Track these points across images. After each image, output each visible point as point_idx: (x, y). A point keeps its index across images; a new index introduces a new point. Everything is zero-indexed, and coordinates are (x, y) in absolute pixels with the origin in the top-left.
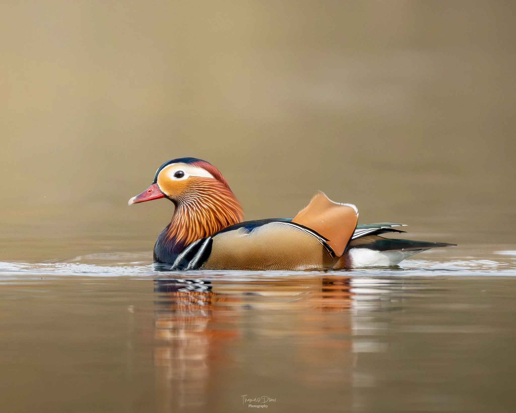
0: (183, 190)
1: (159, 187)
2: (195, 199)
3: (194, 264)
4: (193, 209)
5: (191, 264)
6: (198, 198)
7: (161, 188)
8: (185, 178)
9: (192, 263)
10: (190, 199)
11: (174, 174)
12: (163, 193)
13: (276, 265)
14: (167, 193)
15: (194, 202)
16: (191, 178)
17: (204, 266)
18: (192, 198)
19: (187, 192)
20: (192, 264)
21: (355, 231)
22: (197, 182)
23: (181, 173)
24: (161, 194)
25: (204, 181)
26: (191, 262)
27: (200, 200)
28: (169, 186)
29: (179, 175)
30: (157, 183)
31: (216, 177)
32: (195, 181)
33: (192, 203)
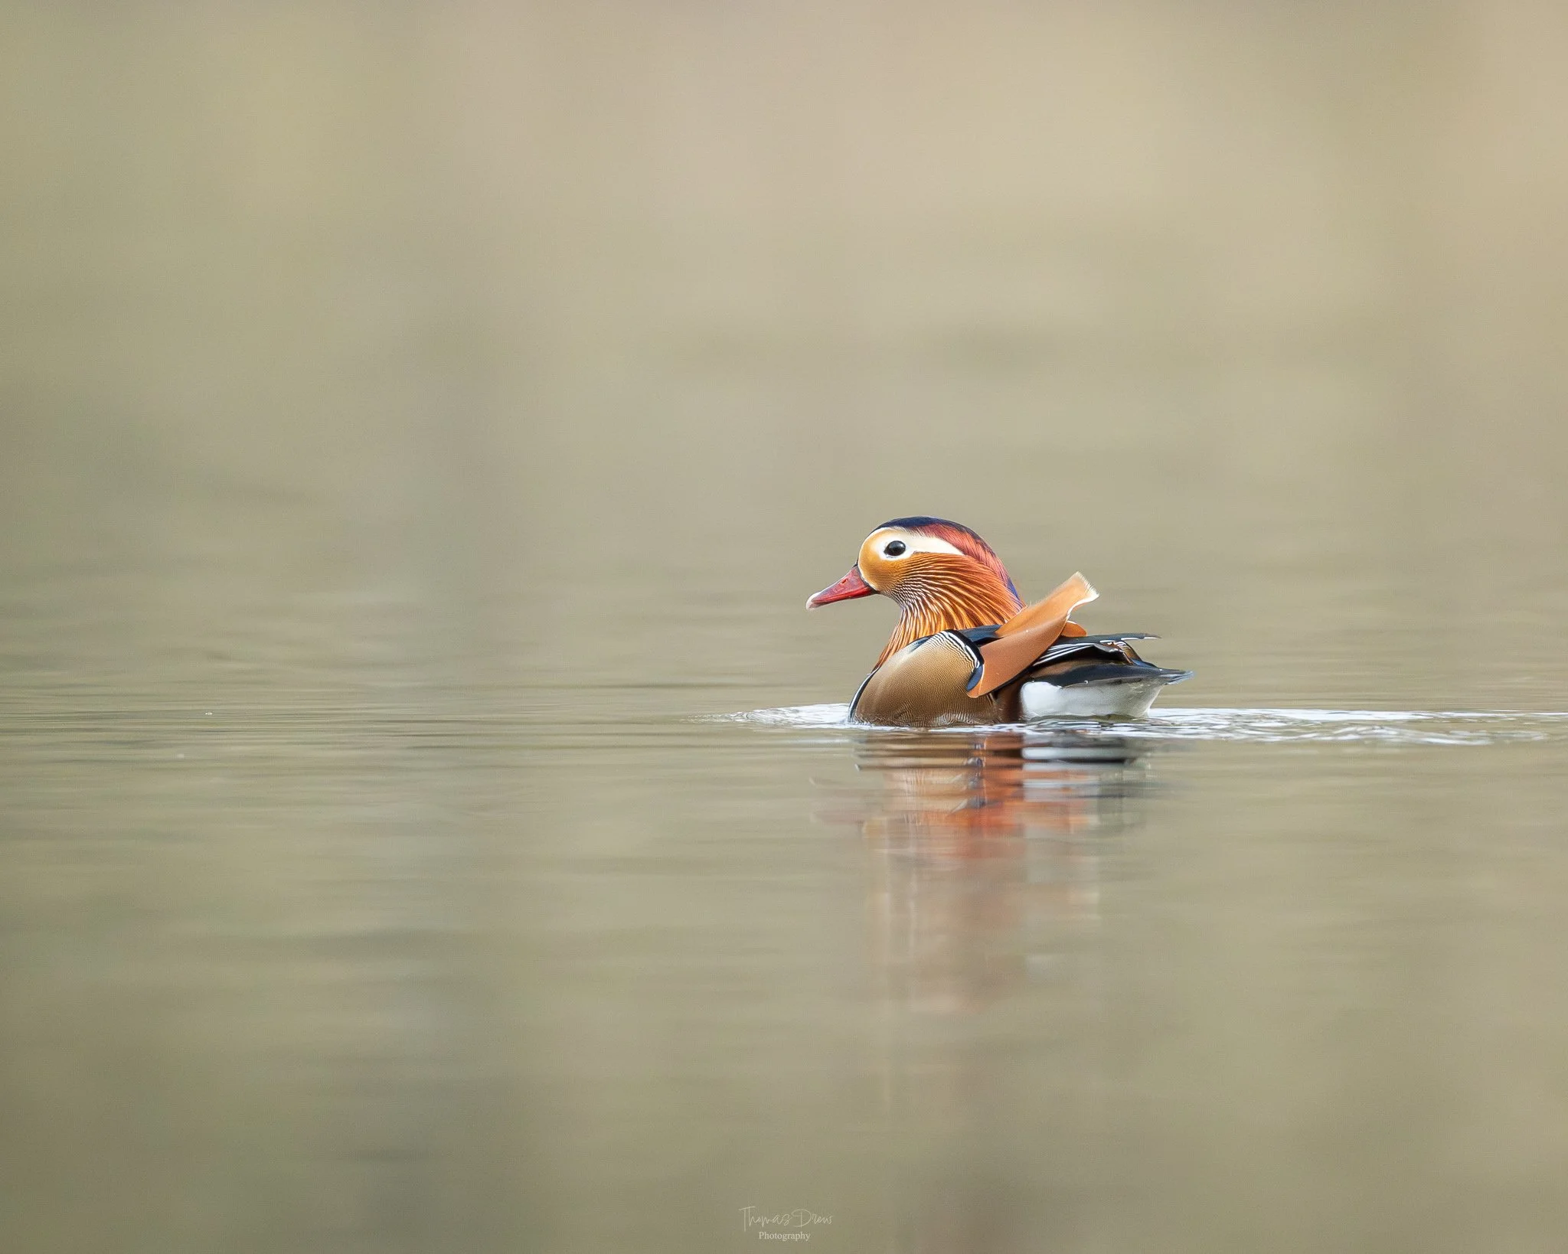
0: (901, 580)
1: (860, 575)
2: (919, 596)
4: (913, 614)
6: (925, 593)
7: (863, 576)
8: (905, 556)
11: (884, 549)
12: (867, 585)
14: (873, 585)
15: (917, 601)
16: (915, 556)
18: (915, 595)
22: (926, 562)
23: (902, 545)
24: (863, 586)
25: (939, 559)
27: (928, 598)
28: (877, 571)
29: (894, 550)
30: (859, 565)
31: (966, 551)
32: (923, 561)
33: (914, 604)
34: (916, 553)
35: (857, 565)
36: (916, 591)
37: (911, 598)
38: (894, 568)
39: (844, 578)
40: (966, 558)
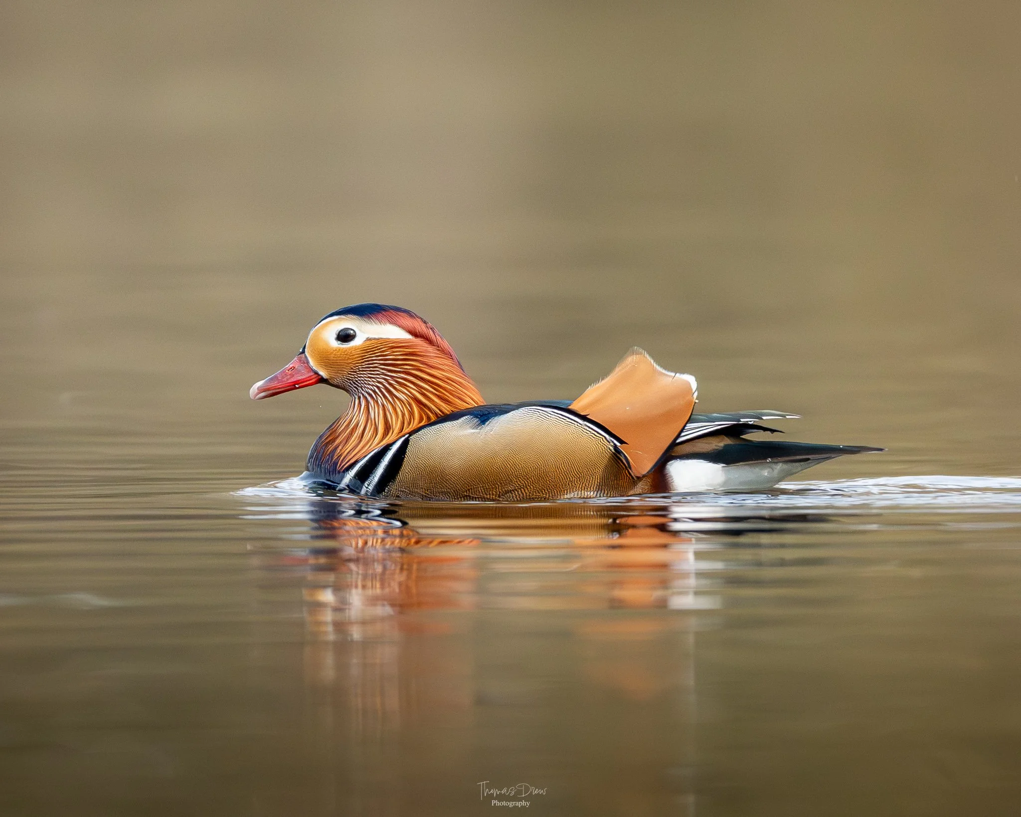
0: (354, 367)
1: (308, 362)
2: (380, 383)
3: (371, 488)
4: (376, 401)
5: (367, 488)
6: (385, 380)
7: (312, 363)
8: (357, 342)
9: (368, 485)
10: (369, 383)
11: (336, 336)
12: (316, 373)
13: (521, 491)
14: (323, 373)
15: (378, 388)
16: (369, 342)
17: (389, 491)
18: (373, 381)
19: (360, 369)
20: (369, 487)
21: (685, 426)
22: (381, 348)
23: (352, 332)
24: (312, 374)
25: (395, 345)
26: (366, 484)
27: (391, 384)
28: (326, 359)
29: (345, 337)
30: (306, 353)
31: (415, 334)
32: (376, 348)
33: (375, 392)
34: (368, 339)
35: (303, 352)
36: (373, 378)
37: (369, 384)
38: (347, 354)
39: (290, 365)
40: (418, 341)
